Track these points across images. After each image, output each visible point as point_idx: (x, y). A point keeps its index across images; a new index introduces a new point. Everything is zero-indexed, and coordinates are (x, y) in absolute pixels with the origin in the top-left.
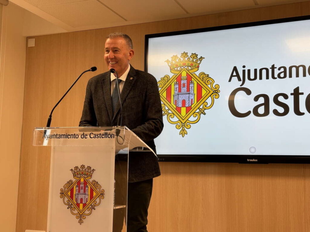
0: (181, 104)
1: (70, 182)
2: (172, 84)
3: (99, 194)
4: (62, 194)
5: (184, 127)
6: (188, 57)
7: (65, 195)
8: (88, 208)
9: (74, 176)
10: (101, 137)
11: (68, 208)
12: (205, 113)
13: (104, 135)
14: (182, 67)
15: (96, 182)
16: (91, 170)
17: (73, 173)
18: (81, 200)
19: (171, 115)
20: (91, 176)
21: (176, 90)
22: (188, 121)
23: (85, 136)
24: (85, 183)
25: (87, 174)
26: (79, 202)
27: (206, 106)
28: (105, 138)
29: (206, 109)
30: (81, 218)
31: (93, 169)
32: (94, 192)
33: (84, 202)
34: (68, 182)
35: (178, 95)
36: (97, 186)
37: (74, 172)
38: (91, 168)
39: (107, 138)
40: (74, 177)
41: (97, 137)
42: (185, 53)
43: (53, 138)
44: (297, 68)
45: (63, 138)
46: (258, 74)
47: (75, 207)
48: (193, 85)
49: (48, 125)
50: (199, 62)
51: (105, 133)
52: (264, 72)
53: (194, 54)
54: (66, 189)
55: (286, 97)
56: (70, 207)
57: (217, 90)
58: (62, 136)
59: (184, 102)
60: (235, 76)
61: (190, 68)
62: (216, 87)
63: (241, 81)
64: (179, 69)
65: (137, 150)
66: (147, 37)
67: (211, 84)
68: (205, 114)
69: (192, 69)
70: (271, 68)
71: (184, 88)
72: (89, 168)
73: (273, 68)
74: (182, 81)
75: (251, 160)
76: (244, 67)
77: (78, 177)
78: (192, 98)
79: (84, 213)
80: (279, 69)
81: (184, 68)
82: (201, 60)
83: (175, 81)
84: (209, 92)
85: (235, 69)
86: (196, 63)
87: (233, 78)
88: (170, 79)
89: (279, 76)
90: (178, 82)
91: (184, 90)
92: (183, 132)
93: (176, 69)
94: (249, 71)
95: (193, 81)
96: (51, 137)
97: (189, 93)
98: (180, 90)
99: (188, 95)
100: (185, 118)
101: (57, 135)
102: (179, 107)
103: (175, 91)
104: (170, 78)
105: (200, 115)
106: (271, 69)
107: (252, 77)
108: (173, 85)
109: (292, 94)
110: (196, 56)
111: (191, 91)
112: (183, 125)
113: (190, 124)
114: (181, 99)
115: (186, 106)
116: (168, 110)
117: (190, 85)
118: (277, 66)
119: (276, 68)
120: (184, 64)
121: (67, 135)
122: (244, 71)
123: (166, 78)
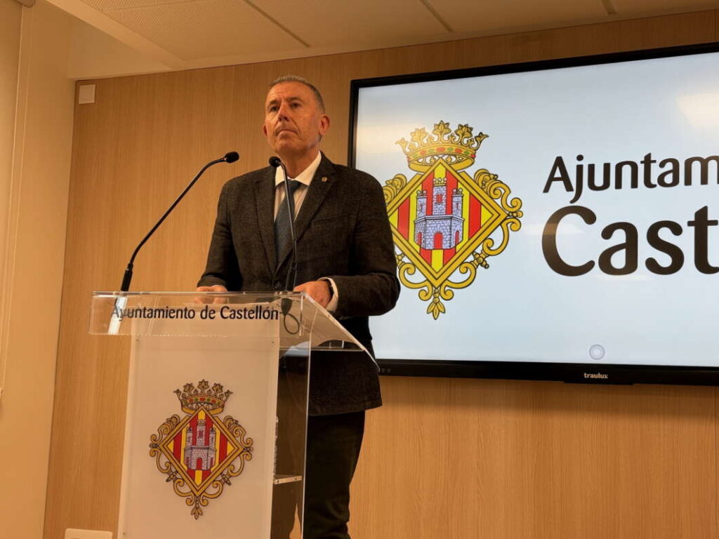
0: (432, 243)
1: (174, 420)
2: (411, 196)
3: (241, 450)
4: (155, 447)
5: (437, 295)
6: (450, 134)
7: (160, 450)
8: (214, 481)
9: (182, 406)
10: (247, 316)
11: (167, 481)
12: (486, 264)
13: (253, 313)
14: (436, 157)
15: (233, 420)
16: (223, 393)
17: (181, 398)
18: (199, 461)
19: (408, 269)
20: (223, 406)
21: (421, 210)
22: (447, 283)
23: (210, 314)
24: (209, 423)
25: (214, 401)
26: (194, 466)
27: (489, 248)
28: (257, 318)
29: (489, 255)
30: (198, 503)
31: (228, 391)
32: (229, 444)
33: (204, 468)
34: (169, 421)
35: (426, 220)
36: (236, 431)
37: (184, 396)
38: (222, 387)
39: (260, 318)
40: (184, 409)
41: (238, 317)
42: (444, 125)
43: (136, 317)
44: (704, 163)
45: (159, 317)
46: (613, 176)
47: (184, 478)
48: (461, 198)
49: (125, 287)
50: (475, 145)
51: (257, 307)
52: (627, 171)
53: (465, 126)
54: (164, 436)
55: (677, 230)
56: (172, 477)
57: (515, 212)
58: (157, 313)
59: (438, 238)
60: (558, 179)
61: (454, 159)
62: (514, 204)
63: (571, 190)
64: (429, 162)
65: (330, 347)
66: (356, 86)
67: (502, 196)
68: (486, 266)
69: (457, 162)
70: (642, 162)
71: (439, 206)
72: (218, 387)
73: (648, 161)
74: (434, 190)
75: (593, 376)
76: (580, 158)
77: (192, 409)
78: (458, 228)
79: (204, 491)
80: (662, 165)
81: (442, 158)
82: (481, 142)
83: (420, 188)
84: (498, 215)
85: (559, 163)
86: (468, 148)
87: (554, 183)
88: (406, 184)
89: (661, 180)
90: (425, 192)
91: (439, 209)
92: (436, 308)
93: (421, 160)
94: (591, 168)
95: (461, 190)
96: (130, 315)
97: (451, 218)
98: (430, 211)
99: (449, 221)
100: (441, 275)
101: (145, 309)
102: (427, 248)
103: (418, 212)
104: (408, 181)
105: (476, 269)
106: (643, 165)
107: (599, 181)
108: (414, 197)
109: (690, 224)
110: (468, 131)
111: (457, 214)
112: (437, 290)
113: (453, 290)
114: (431, 231)
115: (444, 248)
116: (401, 255)
117: (452, 197)
118: (658, 157)
119: (655, 161)
120: (441, 150)
121: (169, 309)
122: (580, 168)
123: (397, 182)
